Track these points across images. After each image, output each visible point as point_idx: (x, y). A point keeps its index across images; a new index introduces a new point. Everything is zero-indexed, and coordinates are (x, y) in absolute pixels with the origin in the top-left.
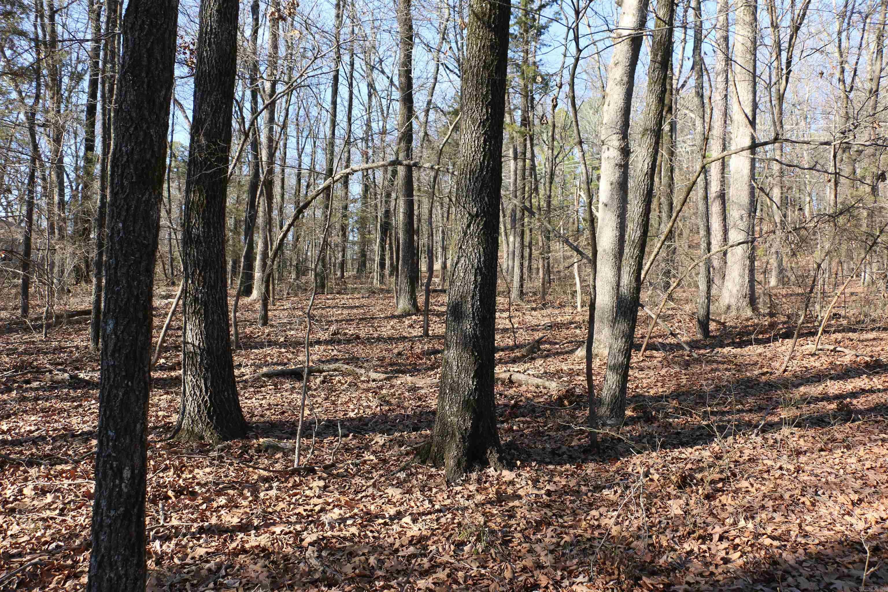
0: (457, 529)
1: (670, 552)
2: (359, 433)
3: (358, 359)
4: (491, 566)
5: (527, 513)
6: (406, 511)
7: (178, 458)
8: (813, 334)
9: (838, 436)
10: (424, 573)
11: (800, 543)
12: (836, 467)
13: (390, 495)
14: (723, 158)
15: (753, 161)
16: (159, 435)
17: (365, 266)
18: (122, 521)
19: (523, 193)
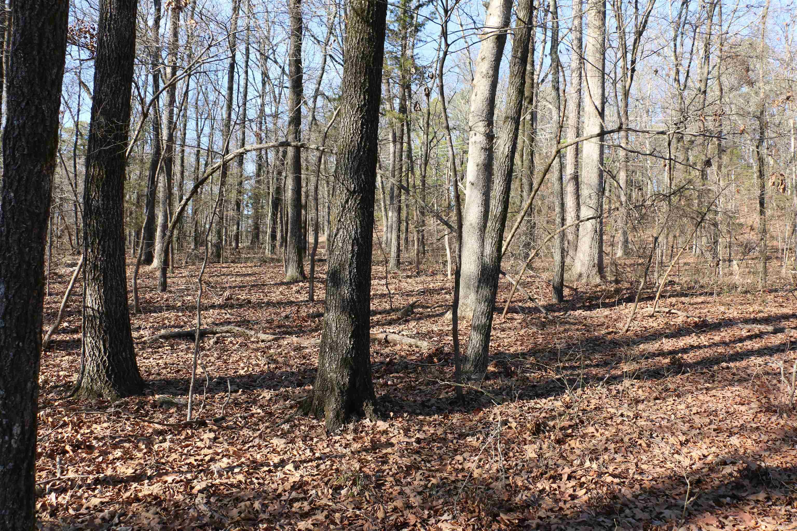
0: (335, 475)
1: (524, 491)
2: (247, 388)
3: (249, 321)
4: (365, 507)
5: (398, 459)
6: (289, 459)
7: (76, 414)
8: (652, 298)
9: (670, 386)
10: (305, 516)
11: (637, 480)
12: (668, 413)
13: (275, 445)
14: (577, 143)
15: (602, 147)
16: (59, 393)
17: (258, 238)
18: (11, 475)
19: (401, 172)
